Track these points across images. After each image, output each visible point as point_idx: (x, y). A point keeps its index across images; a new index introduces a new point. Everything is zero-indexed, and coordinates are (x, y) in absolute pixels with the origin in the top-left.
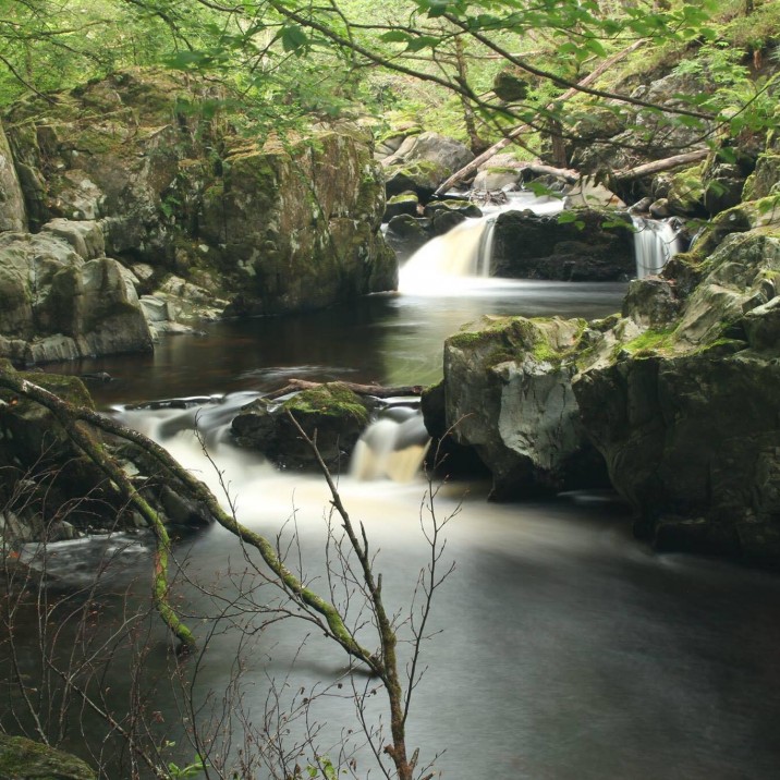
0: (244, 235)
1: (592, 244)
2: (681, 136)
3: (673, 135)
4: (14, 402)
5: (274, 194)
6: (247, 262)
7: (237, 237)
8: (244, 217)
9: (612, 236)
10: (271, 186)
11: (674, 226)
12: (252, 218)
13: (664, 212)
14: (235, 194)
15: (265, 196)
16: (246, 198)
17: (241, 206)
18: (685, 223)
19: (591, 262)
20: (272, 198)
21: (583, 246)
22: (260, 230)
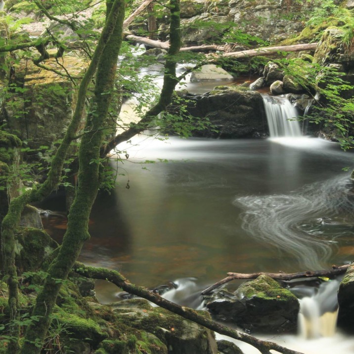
0: (43, 135)
1: (233, 113)
2: (267, 29)
3: (262, 29)
4: (173, 329)
5: (67, 108)
6: (45, 154)
7: (37, 136)
8: (42, 123)
9: (249, 108)
10: (64, 103)
11: (291, 100)
12: (49, 124)
13: (281, 90)
14: (35, 108)
15: (60, 110)
16: (44, 111)
17: (40, 116)
18: (298, 98)
19: (234, 125)
20: (65, 111)
21: (228, 115)
22: (55, 132)
